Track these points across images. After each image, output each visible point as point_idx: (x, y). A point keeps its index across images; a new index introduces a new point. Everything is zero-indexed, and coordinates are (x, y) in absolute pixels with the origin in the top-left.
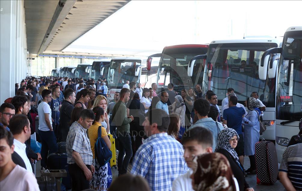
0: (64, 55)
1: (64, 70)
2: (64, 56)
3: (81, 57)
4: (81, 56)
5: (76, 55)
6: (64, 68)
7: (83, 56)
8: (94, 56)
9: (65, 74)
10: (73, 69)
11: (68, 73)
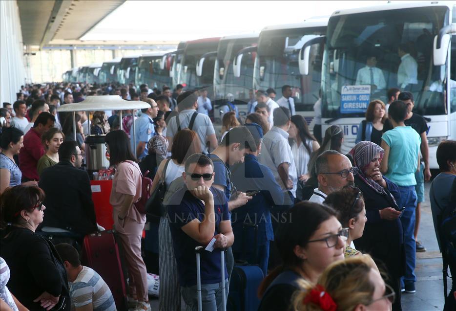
0: (84, 45)
1: (84, 71)
2: (84, 47)
3: (113, 48)
4: (113, 45)
5: (104, 45)
6: (83, 68)
7: (117, 45)
8: (134, 45)
9: (84, 77)
10: (95, 70)
11: (89, 75)
